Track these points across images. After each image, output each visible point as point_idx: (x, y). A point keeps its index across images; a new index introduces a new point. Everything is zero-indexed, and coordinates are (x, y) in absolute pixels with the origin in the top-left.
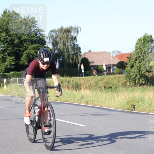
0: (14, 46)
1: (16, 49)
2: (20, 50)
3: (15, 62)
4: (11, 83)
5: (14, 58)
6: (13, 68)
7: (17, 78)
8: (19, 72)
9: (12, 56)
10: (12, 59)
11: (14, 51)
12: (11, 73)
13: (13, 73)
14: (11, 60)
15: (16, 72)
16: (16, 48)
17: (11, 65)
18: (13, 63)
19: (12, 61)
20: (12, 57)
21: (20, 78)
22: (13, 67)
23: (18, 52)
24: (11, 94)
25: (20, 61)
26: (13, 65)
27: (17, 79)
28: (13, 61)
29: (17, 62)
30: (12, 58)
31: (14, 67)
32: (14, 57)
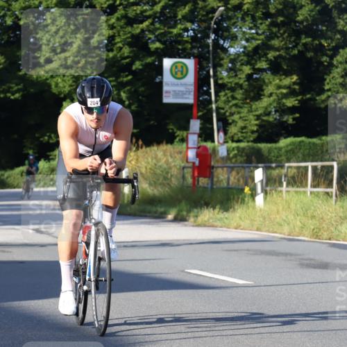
0: (297, 34)
1: (305, 45)
2: (321, 45)
3: (299, 98)
4: (285, 184)
5: (294, 83)
6: (290, 121)
7: (310, 165)
8: (315, 140)
9: (288, 74)
10: (288, 87)
11: (296, 52)
12: (284, 142)
13: (292, 144)
14: (284, 91)
15: (303, 138)
16: (304, 41)
17: (282, 110)
18: (290, 102)
19: (286, 96)
20: (287, 76)
21: (319, 164)
22: (289, 119)
23: (310, 55)
24: (286, 229)
25: (322, 91)
26: (292, 110)
27: (306, 168)
28: (292, 93)
29: (308, 96)
30: (287, 81)
31: (294, 119)
32: (295, 78)
